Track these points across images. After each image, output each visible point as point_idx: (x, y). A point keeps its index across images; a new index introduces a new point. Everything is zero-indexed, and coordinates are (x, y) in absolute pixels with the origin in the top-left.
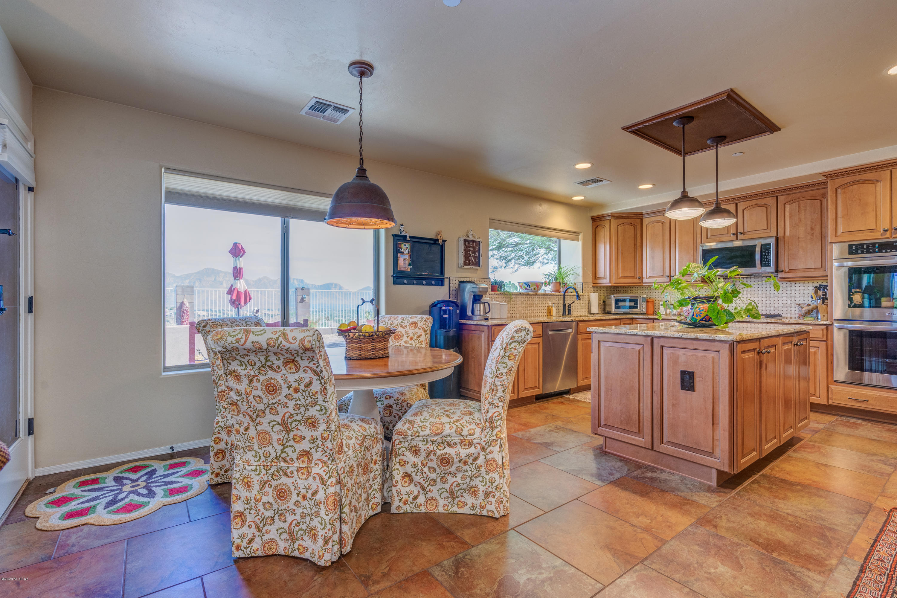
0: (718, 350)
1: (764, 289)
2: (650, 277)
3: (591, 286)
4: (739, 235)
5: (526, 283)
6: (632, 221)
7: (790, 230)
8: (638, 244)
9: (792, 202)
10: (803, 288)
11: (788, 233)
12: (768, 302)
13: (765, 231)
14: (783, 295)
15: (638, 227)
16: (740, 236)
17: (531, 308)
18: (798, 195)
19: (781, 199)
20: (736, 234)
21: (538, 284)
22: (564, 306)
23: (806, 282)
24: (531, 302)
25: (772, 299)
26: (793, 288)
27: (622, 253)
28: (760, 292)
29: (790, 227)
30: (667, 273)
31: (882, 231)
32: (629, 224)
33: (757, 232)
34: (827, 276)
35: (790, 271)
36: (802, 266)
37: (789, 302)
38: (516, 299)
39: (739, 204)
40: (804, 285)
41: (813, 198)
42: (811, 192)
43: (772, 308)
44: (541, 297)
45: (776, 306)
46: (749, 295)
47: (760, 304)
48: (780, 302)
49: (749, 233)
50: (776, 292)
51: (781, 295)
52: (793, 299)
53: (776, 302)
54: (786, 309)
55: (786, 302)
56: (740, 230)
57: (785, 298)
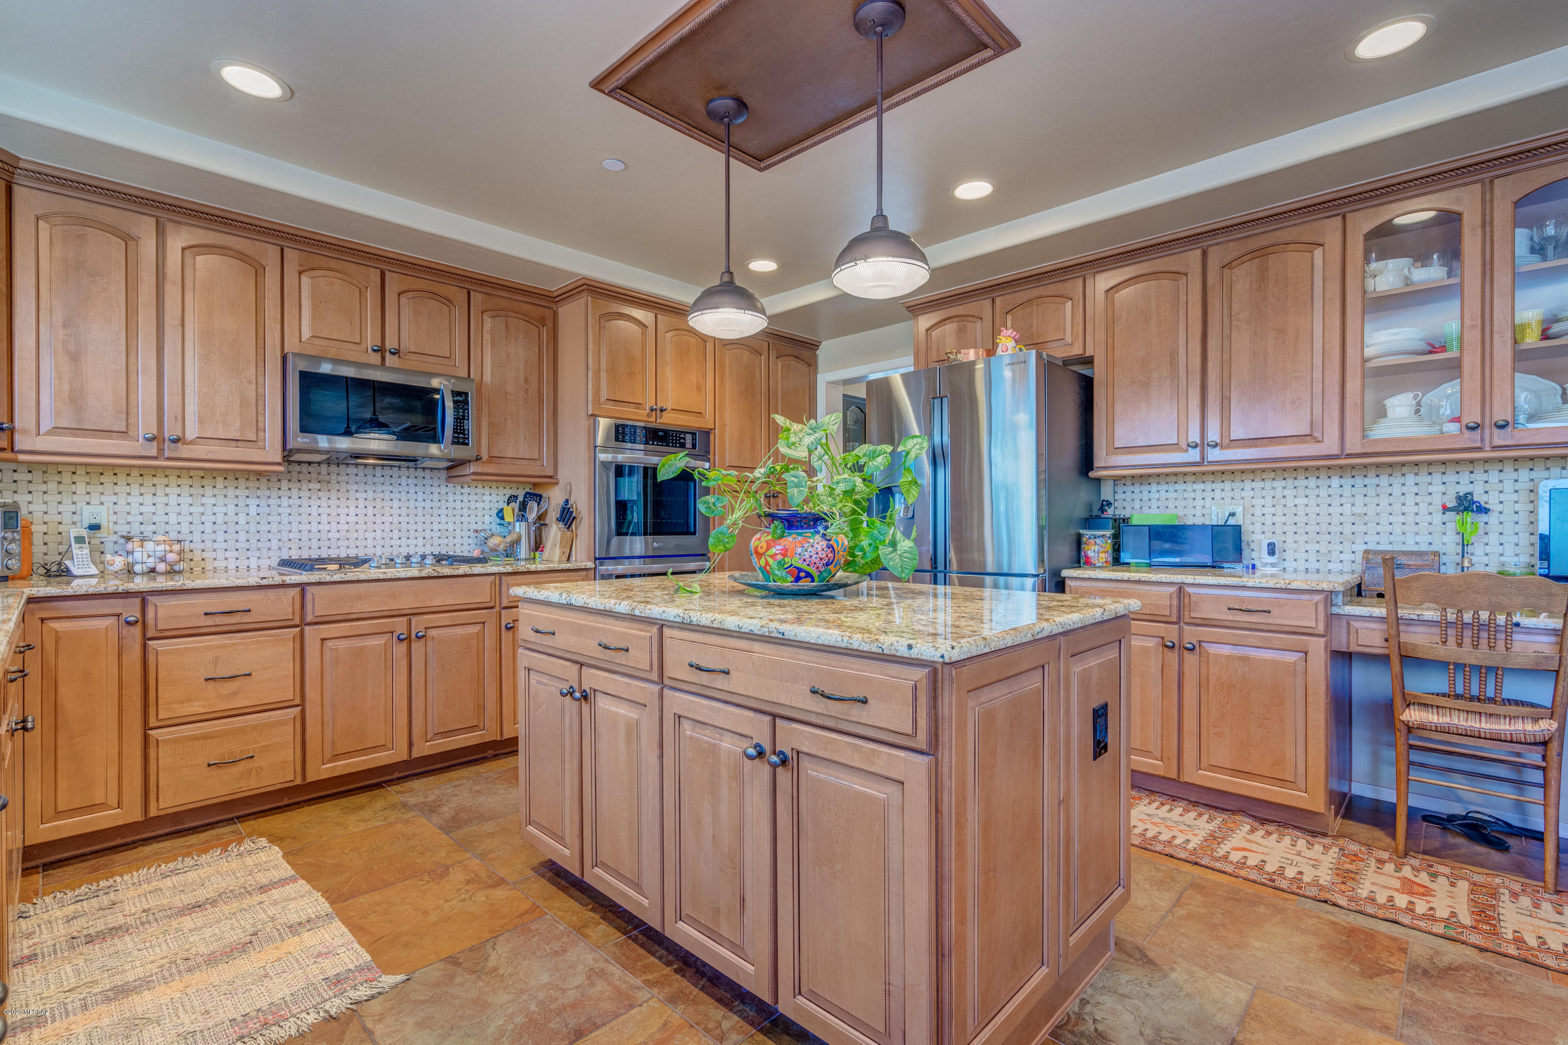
1: (403, 497)
2: (56, 430)
4: (388, 354)
7: (492, 373)
9: (496, 312)
10: (476, 498)
11: (488, 378)
12: (412, 527)
13: (445, 361)
14: (440, 512)
16: (390, 360)
18: (504, 304)
19: (477, 298)
20: (380, 350)
25: (420, 519)
26: (458, 497)
28: (396, 504)
29: (492, 367)
30: (146, 424)
31: (648, 410)
33: (429, 359)
35: (492, 458)
36: (510, 452)
37: (451, 527)
39: (388, 275)
40: (477, 491)
41: (527, 319)
43: (420, 541)
45: (428, 534)
46: (370, 509)
47: (396, 532)
48: (436, 527)
49: (412, 357)
50: (428, 504)
51: (436, 512)
52: (458, 519)
53: (428, 527)
54: (446, 541)
55: (445, 527)
56: (391, 344)
57: (443, 517)
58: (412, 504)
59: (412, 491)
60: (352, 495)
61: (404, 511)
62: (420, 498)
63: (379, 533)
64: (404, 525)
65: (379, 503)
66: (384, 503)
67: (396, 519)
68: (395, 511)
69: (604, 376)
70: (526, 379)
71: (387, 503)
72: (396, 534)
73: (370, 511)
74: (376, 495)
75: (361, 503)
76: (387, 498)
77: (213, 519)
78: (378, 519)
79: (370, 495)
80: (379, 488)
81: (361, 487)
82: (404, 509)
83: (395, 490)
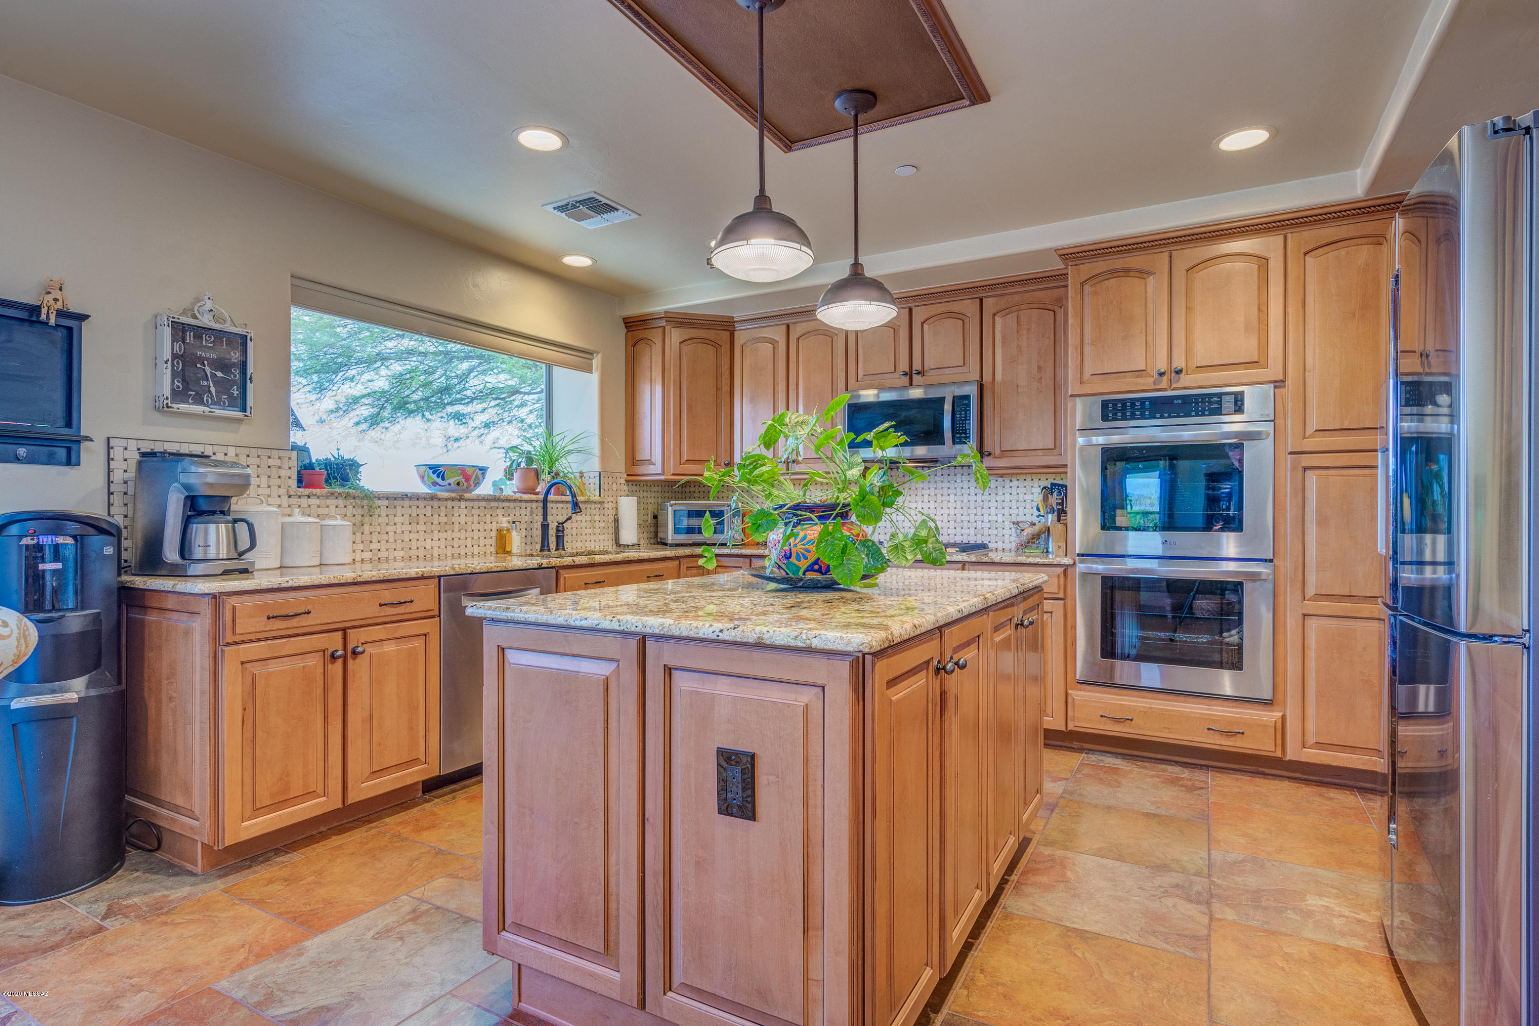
0: (821, 682)
1: (959, 492)
3: (623, 481)
4: (915, 376)
5: (434, 469)
6: (710, 334)
7: (1003, 370)
8: (725, 388)
9: (1005, 311)
10: (1024, 490)
11: (999, 376)
12: (965, 518)
13: (960, 370)
14: (990, 504)
15: (725, 349)
16: (917, 379)
17: (443, 535)
18: (1017, 298)
19: (989, 303)
20: (909, 374)
21: (469, 471)
22: (545, 527)
23: (1028, 478)
24: (443, 519)
25: (973, 511)
26: (1008, 490)
27: (690, 408)
28: (952, 498)
29: (1003, 364)
31: (1156, 376)
32: (706, 341)
33: (947, 371)
34: (1065, 466)
35: (1005, 453)
36: (1022, 445)
37: (1000, 518)
38: (390, 511)
39: (914, 310)
40: (1026, 483)
41: (1041, 306)
42: (1038, 294)
43: (972, 531)
44: (476, 504)
45: (979, 525)
46: (932, 502)
47: (952, 523)
48: (986, 518)
49: (933, 372)
50: (979, 498)
51: (986, 504)
52: (1006, 512)
53: (979, 518)
54: (995, 532)
55: (995, 518)
56: (917, 366)
57: (993, 510)
58: (965, 498)
59: (966, 487)
60: (919, 492)
61: (959, 504)
62: (972, 493)
64: (959, 516)
65: (939, 498)
66: (943, 498)
67: (952, 512)
68: (952, 505)
69: (1088, 349)
70: (1040, 368)
71: (945, 498)
73: (933, 505)
74: (937, 491)
75: (926, 498)
76: (945, 494)
79: (932, 492)
81: (926, 485)
82: (959, 503)
83: (952, 487)
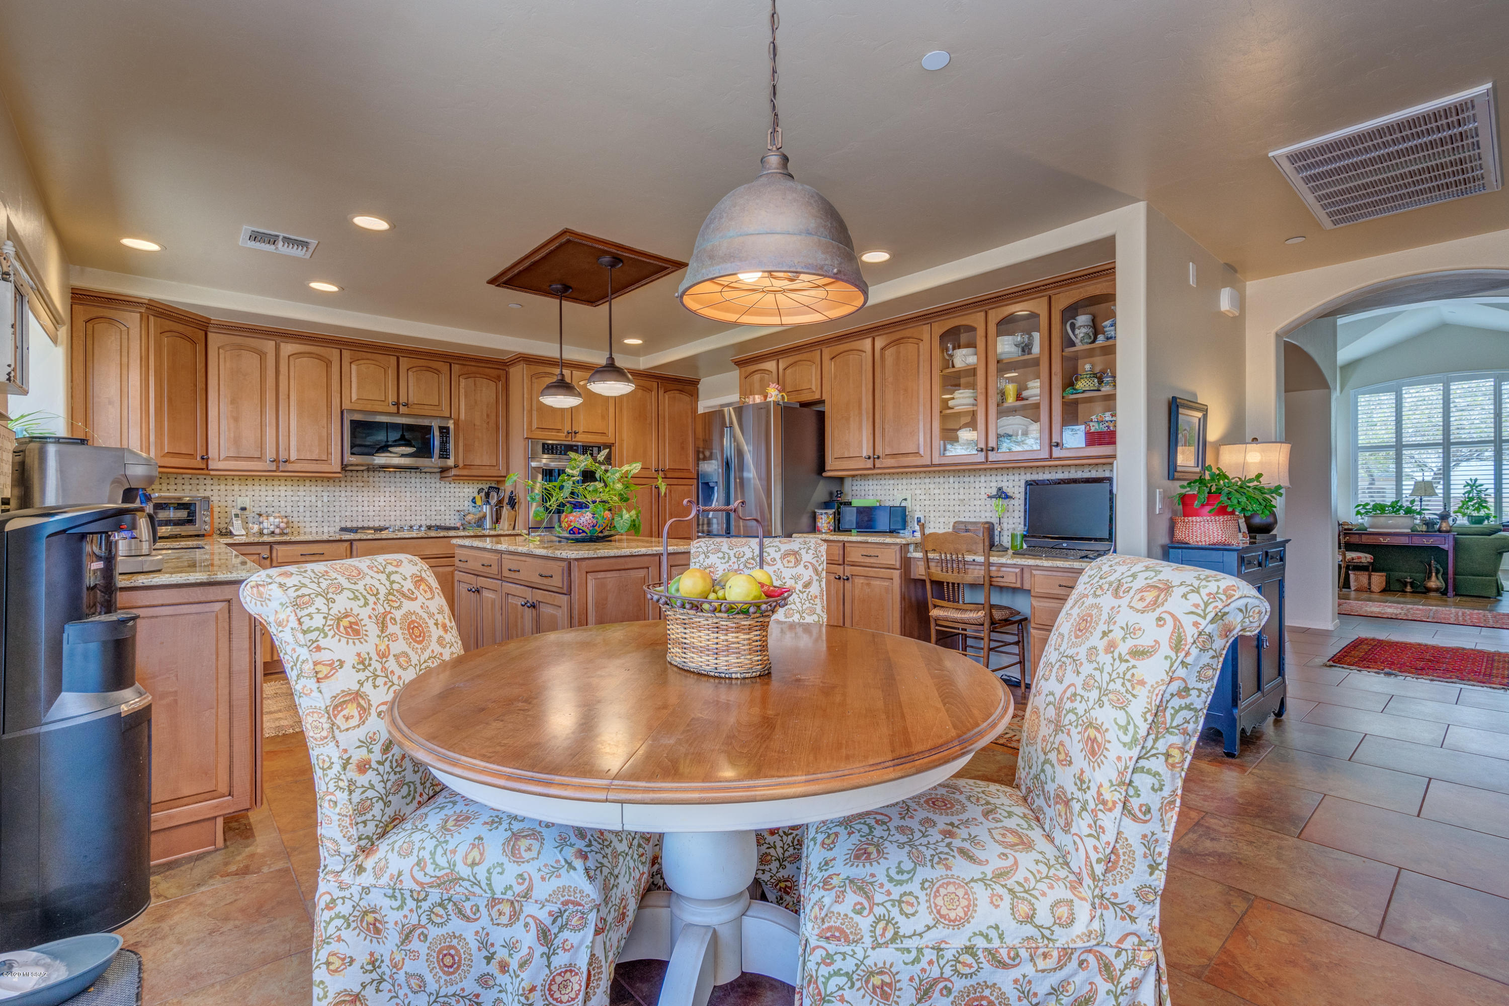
1: (413, 490)
2: (228, 458)
4: (401, 406)
6: (188, 331)
8: (200, 385)
9: (468, 376)
10: (459, 490)
11: (462, 416)
12: (418, 508)
13: (436, 408)
14: (436, 499)
15: (200, 348)
16: (403, 410)
18: (474, 369)
19: (456, 368)
20: (397, 404)
23: (462, 482)
25: (423, 503)
26: (448, 490)
27: (170, 400)
28: (408, 494)
29: (465, 410)
30: (270, 454)
32: (183, 336)
33: (426, 407)
35: (465, 466)
36: (477, 462)
37: (443, 508)
39: (401, 359)
40: (460, 486)
41: (491, 378)
42: (489, 370)
43: (423, 517)
45: (428, 513)
46: (393, 497)
47: (408, 512)
48: (433, 508)
49: (415, 406)
50: (428, 494)
51: (433, 499)
52: (447, 504)
53: (428, 508)
54: (440, 517)
55: (439, 508)
56: (403, 399)
57: (438, 503)
58: (418, 495)
59: (418, 486)
60: (382, 489)
61: (413, 499)
62: (423, 491)
63: (398, 512)
64: (413, 507)
65: (398, 494)
66: (401, 494)
67: (408, 504)
68: (408, 499)
69: (535, 413)
70: (488, 416)
71: (403, 494)
72: (408, 513)
73: (393, 499)
75: (387, 494)
76: (403, 491)
77: (304, 504)
78: (398, 504)
79: (393, 489)
80: (399, 485)
81: (387, 485)
82: (413, 497)
83: (408, 486)
